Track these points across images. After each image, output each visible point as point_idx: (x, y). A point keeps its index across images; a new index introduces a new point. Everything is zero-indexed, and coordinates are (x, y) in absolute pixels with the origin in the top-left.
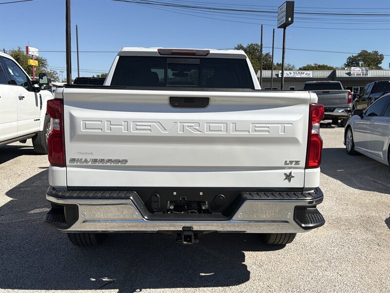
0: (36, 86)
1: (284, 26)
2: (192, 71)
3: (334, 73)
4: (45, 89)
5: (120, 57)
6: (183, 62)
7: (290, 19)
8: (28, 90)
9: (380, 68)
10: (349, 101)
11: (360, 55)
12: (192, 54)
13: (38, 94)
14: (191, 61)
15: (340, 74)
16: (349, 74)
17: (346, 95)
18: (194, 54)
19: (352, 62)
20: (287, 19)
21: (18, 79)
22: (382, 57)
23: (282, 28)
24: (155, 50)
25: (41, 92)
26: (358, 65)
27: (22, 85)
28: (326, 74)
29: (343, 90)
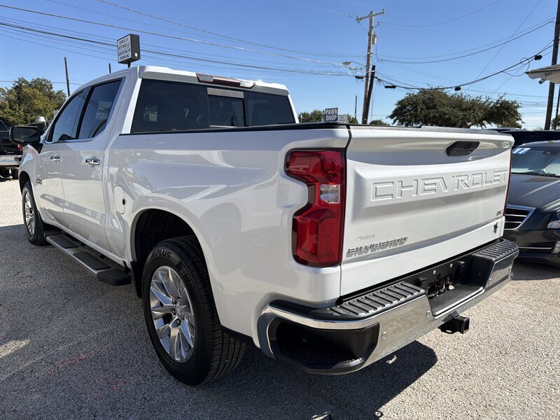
1: (128, 62)
7: (136, 55)
20: (133, 55)
23: (126, 63)
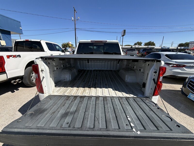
0: (65, 51)
1: (123, 36)
2: (102, 47)
3: (132, 46)
4: (66, 52)
5: (79, 43)
6: (98, 44)
8: (62, 52)
9: (141, 46)
10: (138, 53)
11: (137, 43)
12: (101, 42)
13: (65, 53)
14: (101, 44)
15: (133, 47)
16: (135, 47)
17: (137, 52)
18: (102, 42)
19: (135, 44)
20: (124, 34)
21: (60, 49)
22: (142, 43)
24: (90, 41)
25: (66, 53)
26: (137, 45)
27: (60, 51)
28: (130, 47)
29: (136, 51)
